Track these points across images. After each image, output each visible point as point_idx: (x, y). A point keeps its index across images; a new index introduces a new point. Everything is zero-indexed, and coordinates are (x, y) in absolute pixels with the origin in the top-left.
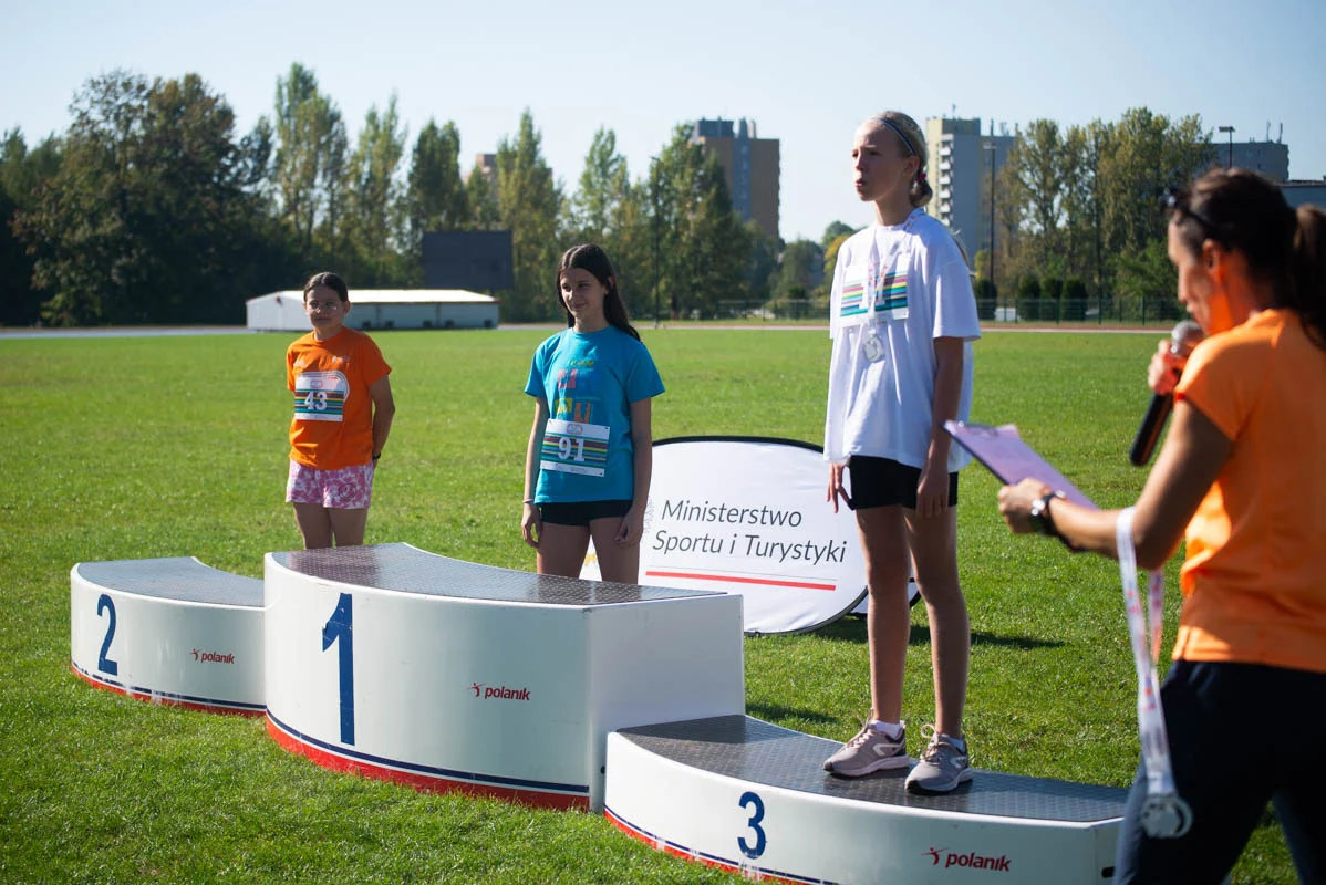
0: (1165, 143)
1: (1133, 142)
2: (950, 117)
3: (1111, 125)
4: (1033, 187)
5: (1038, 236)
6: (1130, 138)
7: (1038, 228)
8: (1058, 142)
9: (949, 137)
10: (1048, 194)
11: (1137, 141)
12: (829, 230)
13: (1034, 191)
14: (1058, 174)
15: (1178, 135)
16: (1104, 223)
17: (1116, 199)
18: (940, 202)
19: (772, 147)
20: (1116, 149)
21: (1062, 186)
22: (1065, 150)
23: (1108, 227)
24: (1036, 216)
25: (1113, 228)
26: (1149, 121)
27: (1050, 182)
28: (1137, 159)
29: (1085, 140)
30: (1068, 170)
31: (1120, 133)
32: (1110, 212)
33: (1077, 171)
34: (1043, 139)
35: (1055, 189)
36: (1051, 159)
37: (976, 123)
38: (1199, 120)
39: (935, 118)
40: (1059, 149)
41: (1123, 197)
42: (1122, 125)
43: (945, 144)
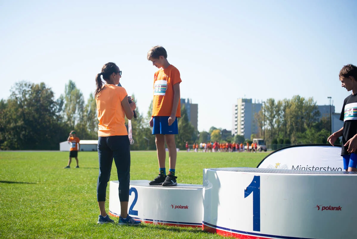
0: (304, 105)
1: (295, 104)
2: (244, 98)
3: (289, 100)
4: (268, 116)
5: (269, 130)
6: (294, 103)
7: (269, 128)
8: (275, 104)
9: (244, 103)
10: (272, 119)
11: (296, 104)
12: (211, 129)
13: (268, 118)
14: (275, 113)
15: (307, 102)
16: (287, 127)
17: (291, 120)
18: (241, 121)
19: (196, 106)
20: (290, 106)
21: (276, 116)
22: (276, 107)
23: (289, 127)
24: (269, 124)
25: (290, 128)
26: (300, 99)
27: (273, 115)
28: (296, 109)
29: (282, 104)
30: (277, 112)
31: (292, 102)
32: (289, 123)
33: (280, 112)
34: (271, 103)
35: (274, 117)
36: (273, 109)
37: (251, 100)
38: (313, 98)
39: (240, 98)
40: (275, 106)
41: (293, 119)
42: (292, 100)
43: (243, 105)
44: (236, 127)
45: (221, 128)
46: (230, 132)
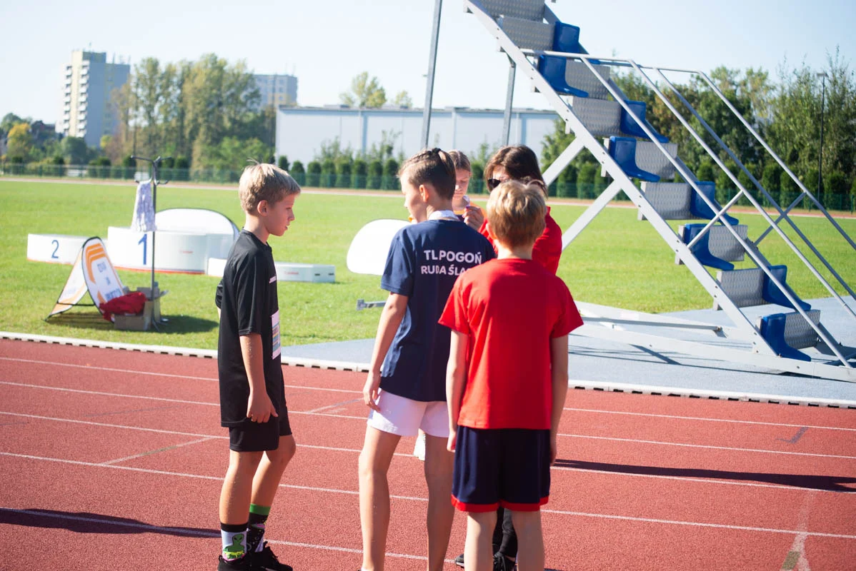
0: (225, 76)
1: (206, 74)
2: (88, 50)
3: (192, 62)
4: (142, 98)
5: (145, 129)
6: (204, 71)
8: (159, 71)
9: (87, 63)
10: (152, 103)
11: (208, 73)
12: (5, 119)
13: (143, 101)
14: (158, 91)
15: (233, 70)
16: (186, 123)
17: (194, 107)
18: (79, 104)
20: (195, 77)
21: (161, 98)
22: (163, 77)
23: (189, 125)
24: (144, 116)
25: (191, 126)
26: (216, 62)
27: (153, 96)
28: (208, 84)
29: (175, 71)
30: (165, 88)
31: (198, 67)
33: (171, 89)
34: (150, 69)
35: (156, 100)
36: (154, 81)
37: (103, 56)
39: (78, 50)
40: (159, 75)
41: (198, 107)
42: (199, 63)
43: (84, 67)
44: (67, 117)
45: (31, 119)
46: (52, 128)
